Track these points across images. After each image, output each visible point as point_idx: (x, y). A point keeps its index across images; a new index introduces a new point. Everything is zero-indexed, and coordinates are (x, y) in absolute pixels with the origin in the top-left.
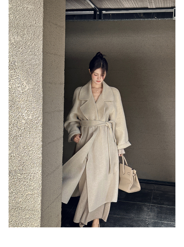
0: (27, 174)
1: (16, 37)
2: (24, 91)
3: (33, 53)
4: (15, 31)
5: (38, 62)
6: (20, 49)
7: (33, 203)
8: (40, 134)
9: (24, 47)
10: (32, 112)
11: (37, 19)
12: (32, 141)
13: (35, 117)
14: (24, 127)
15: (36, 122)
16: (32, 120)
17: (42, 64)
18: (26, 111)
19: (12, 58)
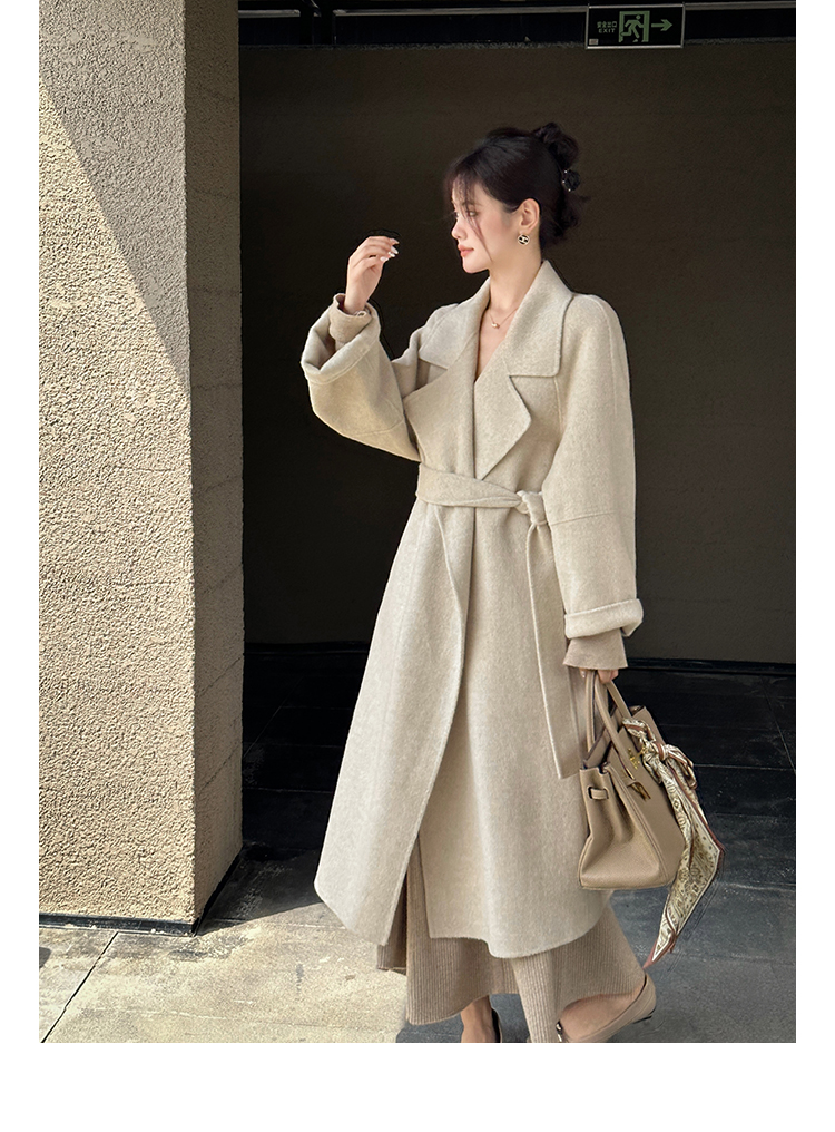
0: (148, 585)
1: (98, 142)
2: (126, 317)
3: (156, 193)
4: (94, 121)
5: (170, 222)
6: (113, 178)
7: (167, 668)
8: (186, 456)
9: (124, 173)
10: (157, 387)
11: (165, 83)
12: (158, 481)
13: (166, 401)
14: (131, 436)
15: (170, 417)
16: (159, 413)
17: (184, 228)
18: (137, 384)
19: (86, 208)
